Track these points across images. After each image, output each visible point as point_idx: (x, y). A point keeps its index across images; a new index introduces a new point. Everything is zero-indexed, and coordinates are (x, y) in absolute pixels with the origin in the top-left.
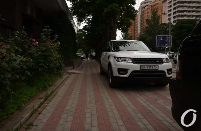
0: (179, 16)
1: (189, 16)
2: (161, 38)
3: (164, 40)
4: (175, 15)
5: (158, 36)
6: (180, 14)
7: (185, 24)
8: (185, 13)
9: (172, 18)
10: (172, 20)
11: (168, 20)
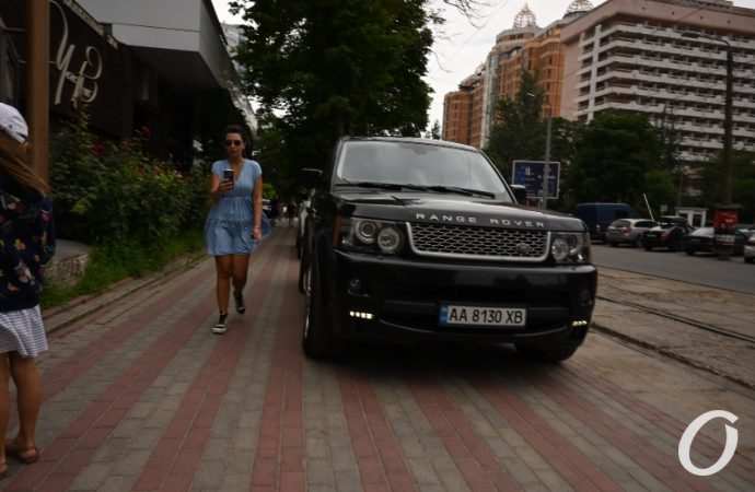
0: (614, 97)
1: (645, 100)
2: (528, 172)
3: (535, 177)
4: (601, 93)
5: (517, 164)
6: (619, 90)
7: (614, 129)
8: (634, 90)
9: (592, 102)
10: (592, 108)
11: (577, 107)
